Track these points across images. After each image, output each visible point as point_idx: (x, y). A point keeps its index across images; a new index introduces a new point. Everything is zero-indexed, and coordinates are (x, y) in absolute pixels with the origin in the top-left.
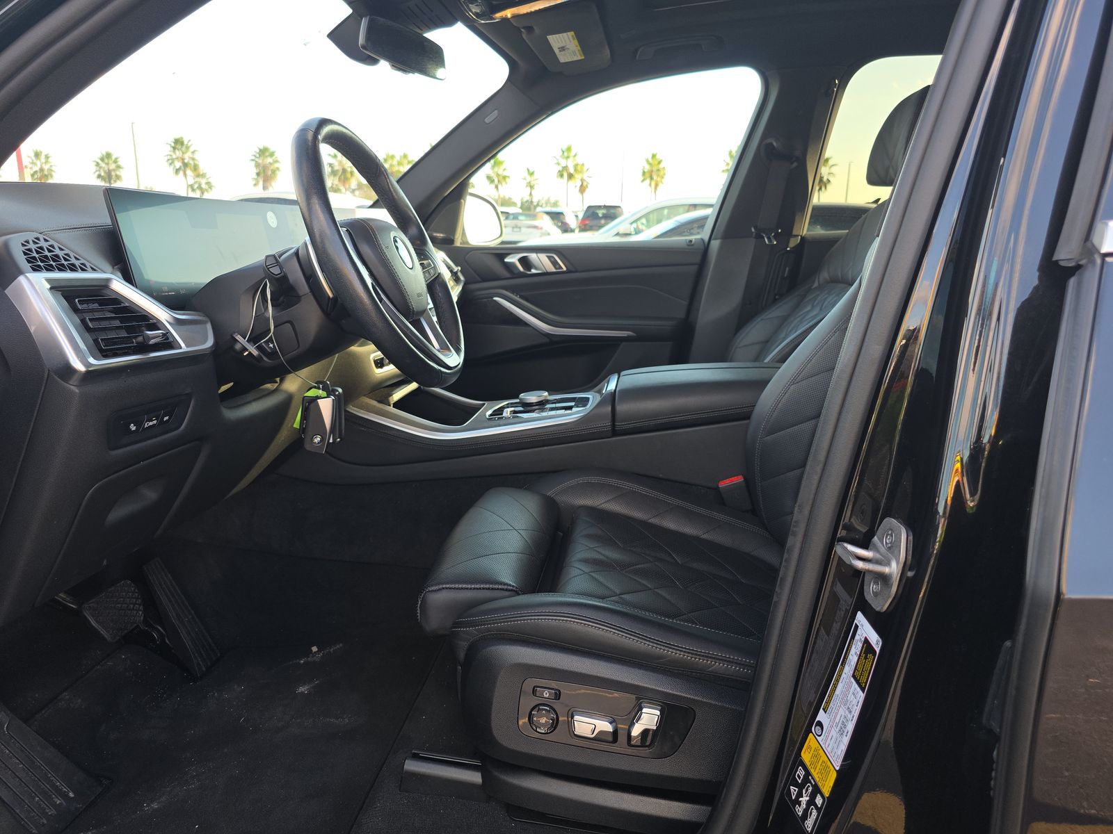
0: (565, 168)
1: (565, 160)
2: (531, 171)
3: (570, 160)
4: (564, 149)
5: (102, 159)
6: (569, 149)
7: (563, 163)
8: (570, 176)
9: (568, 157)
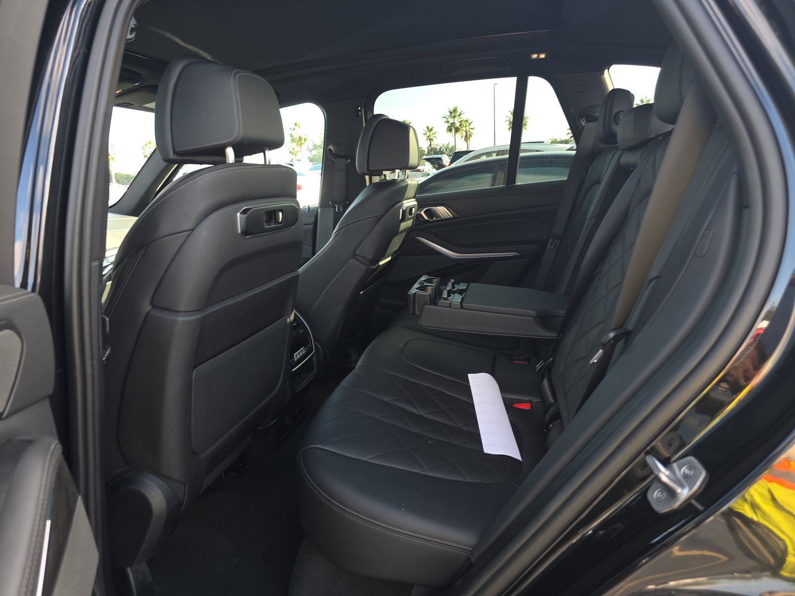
0: (453, 124)
1: (452, 119)
2: (430, 128)
3: (456, 119)
4: (451, 110)
5: (146, 145)
6: (455, 110)
7: (451, 121)
8: (457, 130)
9: (455, 117)
